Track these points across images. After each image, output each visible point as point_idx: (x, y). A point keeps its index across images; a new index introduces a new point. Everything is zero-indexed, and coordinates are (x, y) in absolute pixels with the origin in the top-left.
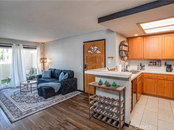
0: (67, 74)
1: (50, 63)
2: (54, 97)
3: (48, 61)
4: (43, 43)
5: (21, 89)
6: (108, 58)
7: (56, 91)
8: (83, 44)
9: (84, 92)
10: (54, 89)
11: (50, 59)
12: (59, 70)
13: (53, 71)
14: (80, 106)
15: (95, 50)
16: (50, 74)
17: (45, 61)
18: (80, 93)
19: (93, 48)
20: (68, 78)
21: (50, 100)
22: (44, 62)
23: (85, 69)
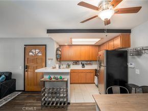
0: (3, 76)
6: (49, 59)
8: (24, 47)
9: (24, 91)
14: (27, 103)
15: (37, 53)
18: (20, 93)
19: (34, 51)
23: (26, 70)
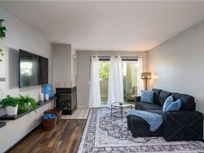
0: (178, 101)
1: (156, 80)
2: (149, 138)
3: (153, 77)
4: (147, 52)
5: (113, 112)
7: (152, 129)
10: (150, 126)
11: (155, 74)
12: (166, 92)
13: (157, 93)
16: (152, 97)
17: (149, 77)
20: (181, 109)
21: (139, 142)
22: (146, 79)
